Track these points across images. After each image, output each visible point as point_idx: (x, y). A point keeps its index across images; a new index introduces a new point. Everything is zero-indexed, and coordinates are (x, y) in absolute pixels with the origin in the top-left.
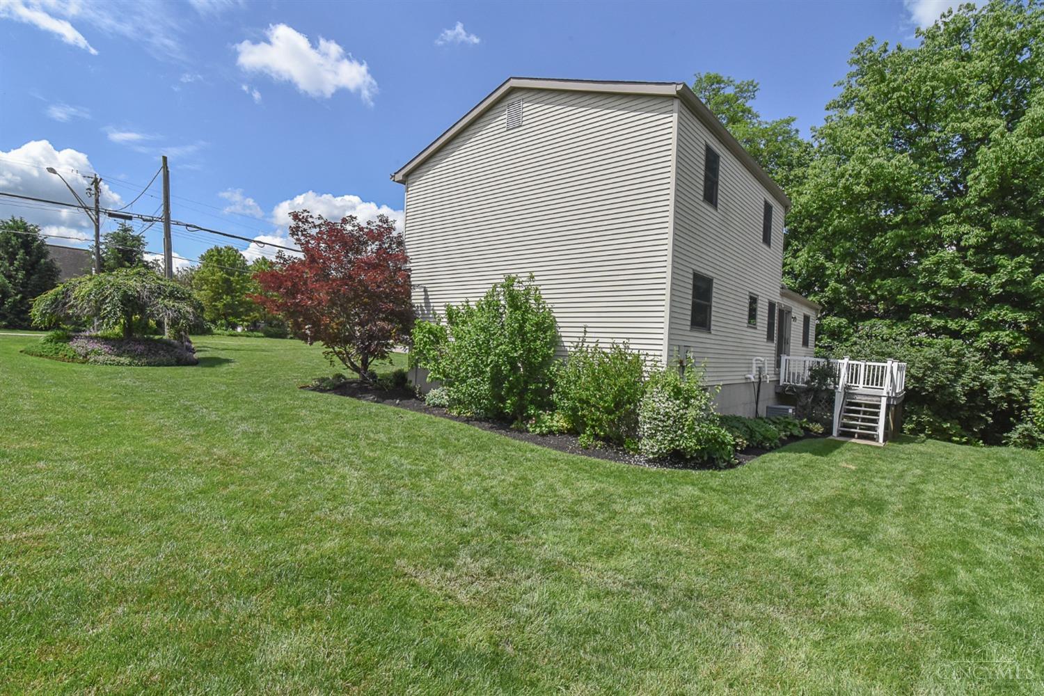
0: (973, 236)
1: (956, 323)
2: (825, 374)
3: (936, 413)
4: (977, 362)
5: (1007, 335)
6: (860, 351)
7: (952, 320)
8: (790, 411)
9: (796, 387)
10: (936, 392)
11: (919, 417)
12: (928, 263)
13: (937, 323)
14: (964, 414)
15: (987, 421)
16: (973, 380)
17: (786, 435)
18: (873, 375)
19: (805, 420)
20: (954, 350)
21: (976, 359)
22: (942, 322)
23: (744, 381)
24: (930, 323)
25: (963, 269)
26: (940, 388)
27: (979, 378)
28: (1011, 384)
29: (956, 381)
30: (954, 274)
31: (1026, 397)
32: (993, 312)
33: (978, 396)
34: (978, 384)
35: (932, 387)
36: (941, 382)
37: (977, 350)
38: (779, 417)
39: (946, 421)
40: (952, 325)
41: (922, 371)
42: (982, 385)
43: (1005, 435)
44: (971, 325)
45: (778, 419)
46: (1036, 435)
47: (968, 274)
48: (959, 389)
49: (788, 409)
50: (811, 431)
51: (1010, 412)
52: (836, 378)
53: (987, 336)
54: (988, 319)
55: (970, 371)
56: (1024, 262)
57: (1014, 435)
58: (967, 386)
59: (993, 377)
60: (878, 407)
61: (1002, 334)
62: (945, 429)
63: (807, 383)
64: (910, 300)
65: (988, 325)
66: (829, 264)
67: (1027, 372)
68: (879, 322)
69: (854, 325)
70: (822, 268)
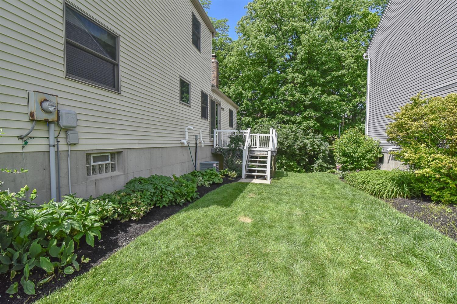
0: (299, 78)
1: (294, 118)
2: (238, 140)
3: (288, 158)
4: (302, 134)
5: (312, 123)
7: (292, 117)
8: (215, 165)
9: (223, 149)
10: (287, 149)
11: (282, 161)
12: (282, 90)
13: (286, 118)
14: (298, 158)
15: (306, 160)
16: (301, 142)
17: (209, 184)
18: (263, 142)
19: (227, 170)
20: (293, 129)
21: (301, 133)
22: (288, 118)
23: (180, 145)
24: (284, 118)
25: (295, 93)
26: (289, 147)
27: (303, 142)
28: (314, 143)
29: (294, 143)
30: (293, 95)
31: (319, 149)
32: (307, 113)
33: (302, 149)
34: (303, 144)
35: (286, 146)
36: (290, 144)
37: (302, 129)
38: (206, 170)
39: (291, 162)
40: (292, 119)
41: (282, 139)
42: (304, 144)
43: (312, 166)
44: (299, 119)
45: (206, 172)
46: (323, 165)
47: (298, 95)
48: (296, 147)
49: (212, 164)
50: (229, 177)
51: (314, 156)
52: (243, 142)
53: (305, 123)
54: (305, 116)
55: (300, 138)
56: (318, 89)
57: (315, 166)
58: (299, 145)
59: (308, 141)
60: (266, 157)
61: (311, 122)
62: (291, 165)
63: (228, 146)
64: (276, 108)
65: (306, 118)
66: (244, 92)
67: (319, 138)
68: (265, 119)
69: (255, 121)
70: (241, 94)
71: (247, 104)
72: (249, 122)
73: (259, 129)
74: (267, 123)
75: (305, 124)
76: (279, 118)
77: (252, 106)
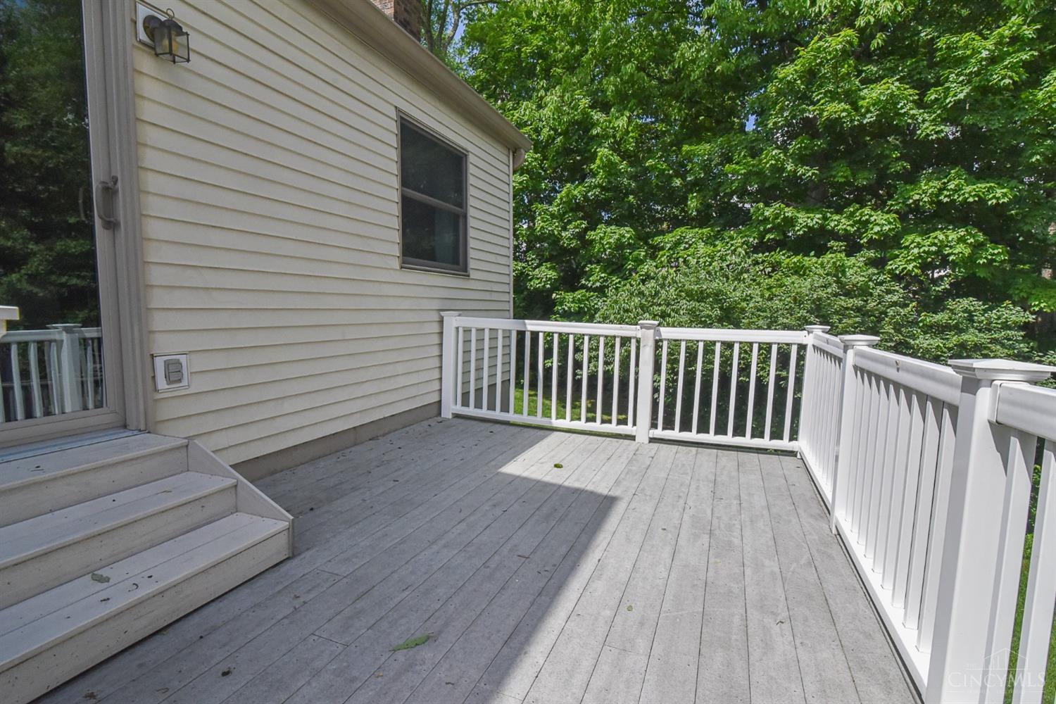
1: (848, 218)
5: (961, 240)
6: (657, 293)
13: (806, 220)
22: (814, 219)
24: (791, 222)
32: (927, 186)
37: (897, 278)
40: (840, 223)
44: (881, 222)
53: (917, 245)
61: (952, 236)
66: (597, 116)
67: (1006, 326)
68: (690, 234)
69: (646, 243)
70: (585, 124)
71: (610, 168)
72: (620, 246)
73: (665, 278)
74: (702, 248)
75: (919, 246)
76: (766, 220)
77: (633, 177)
